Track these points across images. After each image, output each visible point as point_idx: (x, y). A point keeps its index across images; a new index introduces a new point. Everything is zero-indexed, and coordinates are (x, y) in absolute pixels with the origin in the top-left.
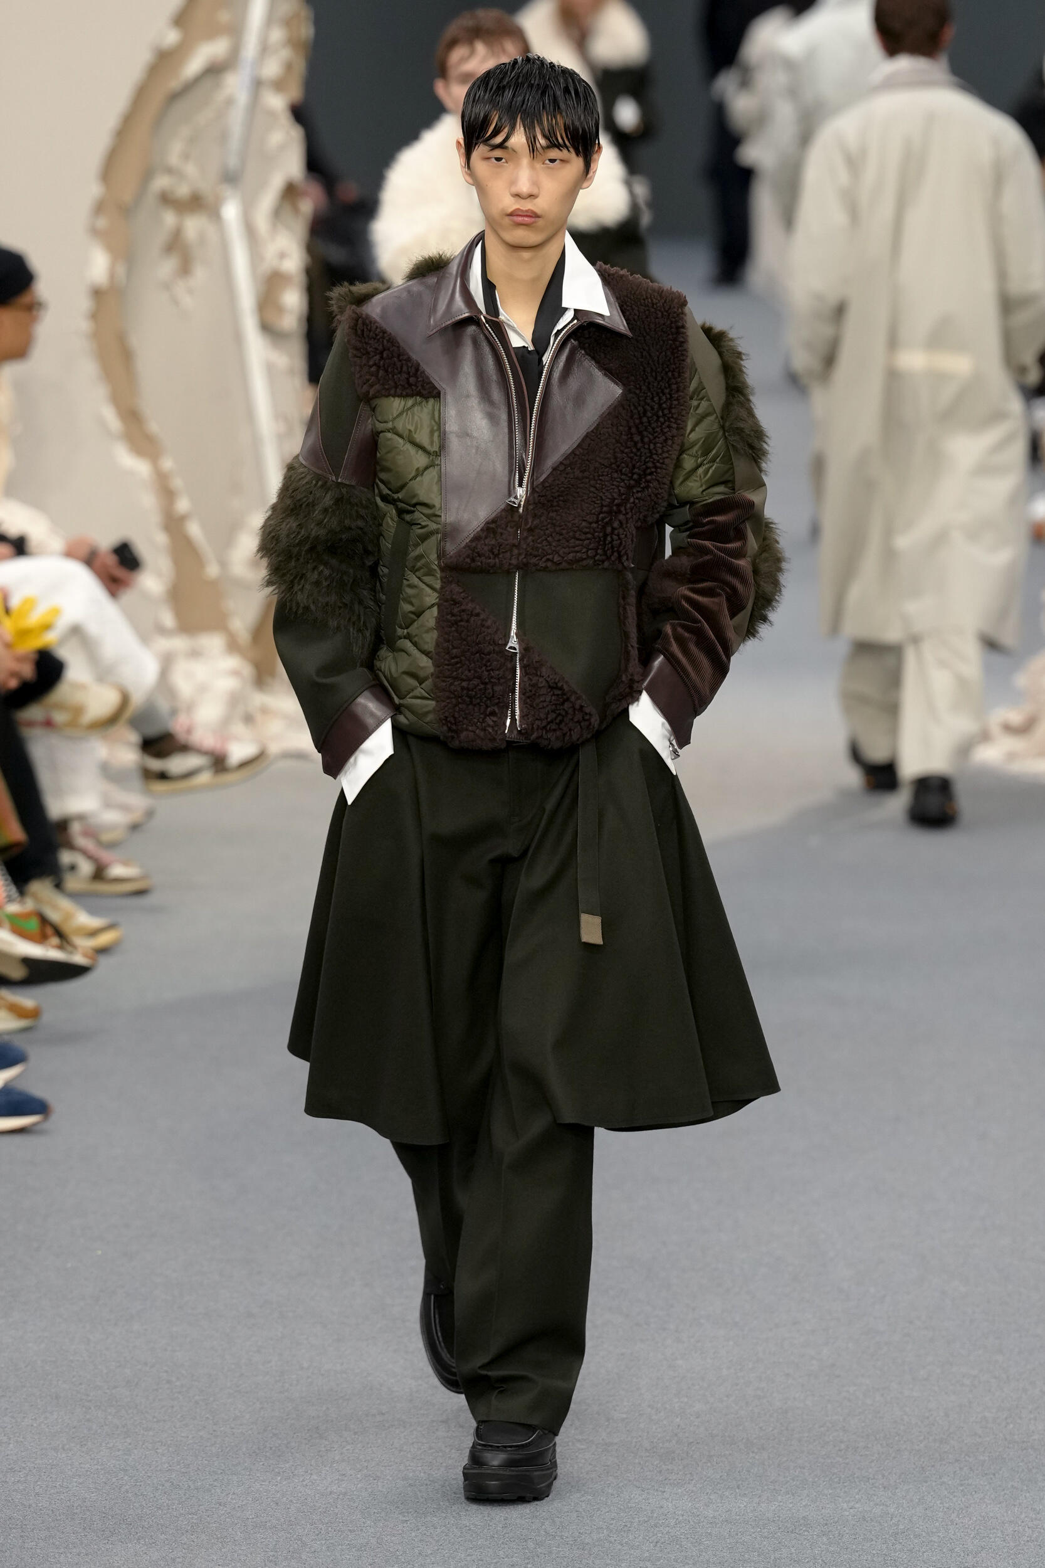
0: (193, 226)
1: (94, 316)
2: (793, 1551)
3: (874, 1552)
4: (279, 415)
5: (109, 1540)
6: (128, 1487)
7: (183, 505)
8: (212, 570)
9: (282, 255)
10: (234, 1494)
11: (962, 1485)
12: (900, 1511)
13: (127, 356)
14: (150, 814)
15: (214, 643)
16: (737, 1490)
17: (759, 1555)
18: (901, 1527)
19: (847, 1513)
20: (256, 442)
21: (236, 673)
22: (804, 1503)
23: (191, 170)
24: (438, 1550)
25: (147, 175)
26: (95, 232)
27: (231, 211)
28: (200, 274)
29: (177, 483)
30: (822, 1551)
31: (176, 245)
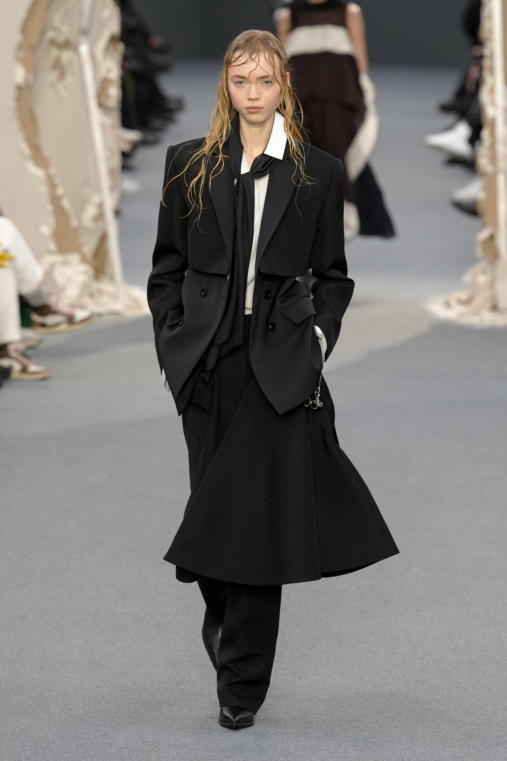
0: (66, 56)
1: (18, 99)
2: (341, 701)
3: (380, 702)
4: (107, 148)
5: (9, 695)
6: (19, 669)
7: (60, 191)
8: (74, 223)
9: (109, 70)
10: (70, 672)
11: (423, 670)
12: (393, 682)
13: (33, 118)
14: (40, 341)
15: (74, 258)
16: (315, 672)
17: (324, 704)
18: (394, 690)
19: (367, 683)
20: (95, 160)
21: (85, 273)
22: (347, 678)
23: (65, 28)
24: (168, 700)
25: (44, 31)
26: (18, 59)
27: (84, 49)
28: (69, 79)
29: (58, 180)
30: (355, 701)
31: (57, 65)
